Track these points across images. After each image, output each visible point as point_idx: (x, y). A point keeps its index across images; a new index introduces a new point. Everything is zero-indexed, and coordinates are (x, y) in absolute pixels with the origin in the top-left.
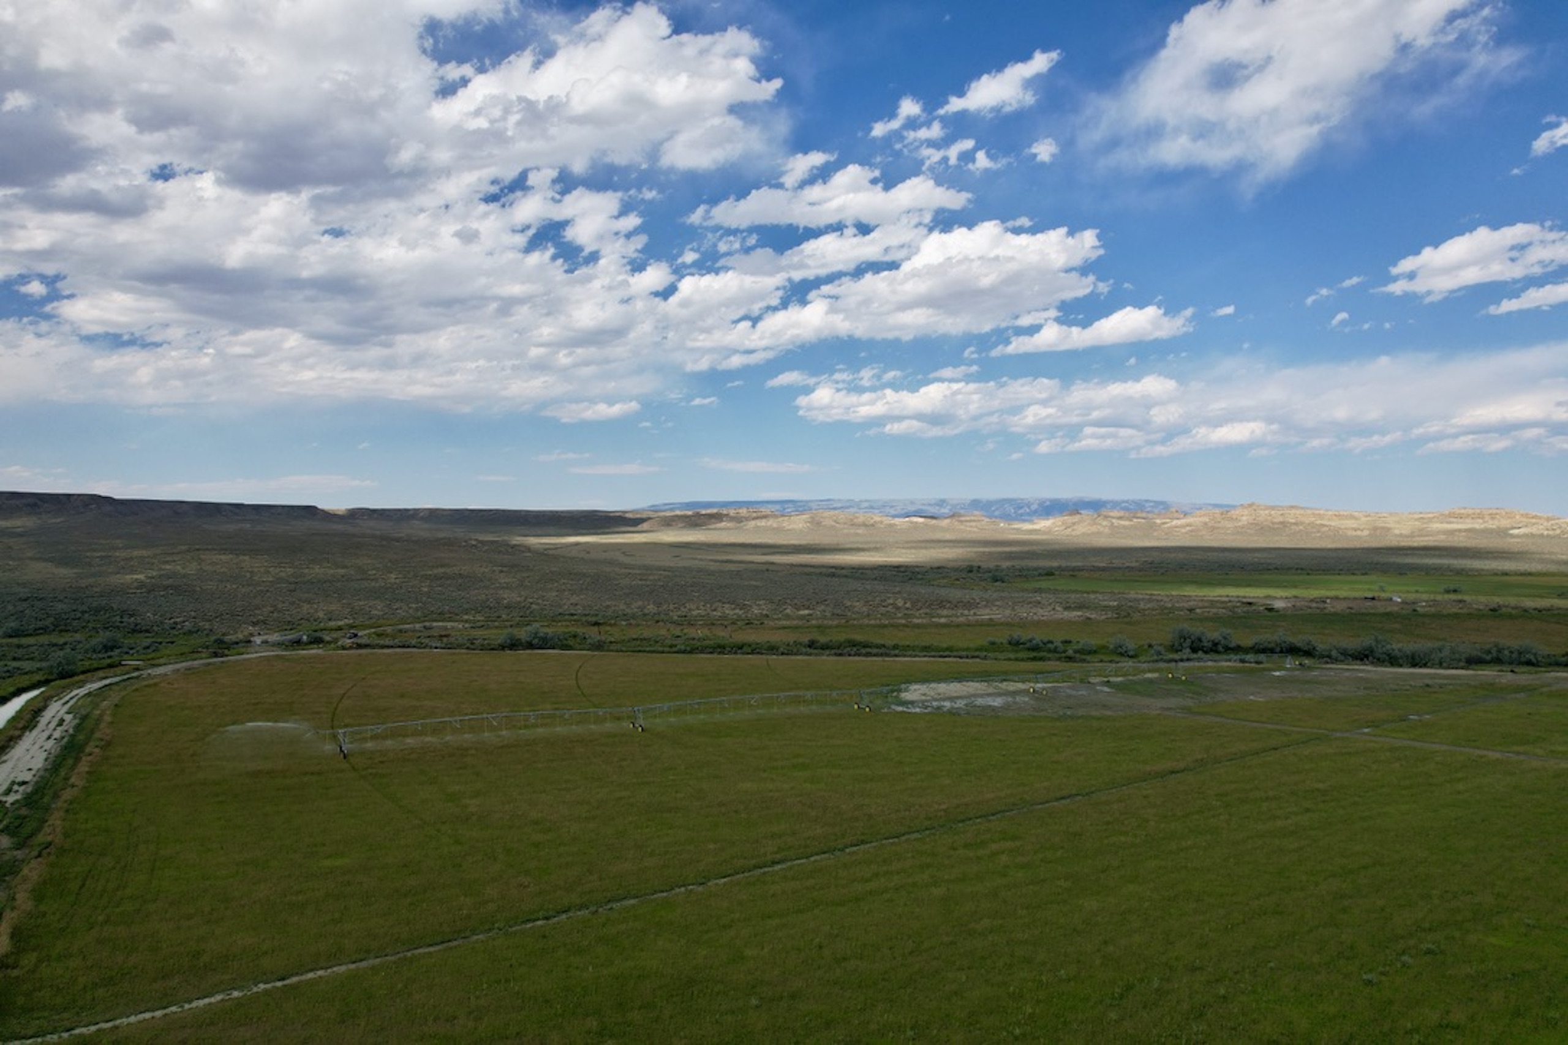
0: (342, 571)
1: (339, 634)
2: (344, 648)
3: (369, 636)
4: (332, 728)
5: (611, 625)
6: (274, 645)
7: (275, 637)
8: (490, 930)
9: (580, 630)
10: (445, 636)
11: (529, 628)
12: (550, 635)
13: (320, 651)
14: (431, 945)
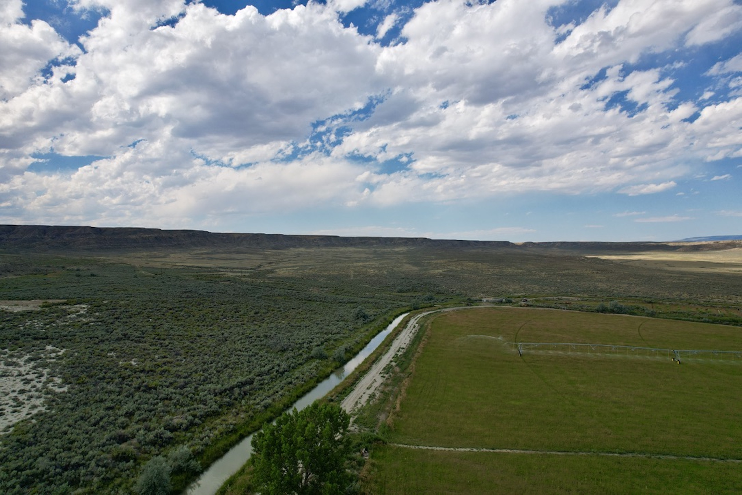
0: (520, 271)
1: (519, 299)
2: (521, 306)
3: (532, 301)
4: (515, 342)
5: (659, 304)
6: (491, 303)
7: (491, 299)
8: (589, 452)
9: (641, 305)
10: (568, 304)
11: (612, 302)
12: (624, 307)
13: (510, 307)
14: (559, 451)
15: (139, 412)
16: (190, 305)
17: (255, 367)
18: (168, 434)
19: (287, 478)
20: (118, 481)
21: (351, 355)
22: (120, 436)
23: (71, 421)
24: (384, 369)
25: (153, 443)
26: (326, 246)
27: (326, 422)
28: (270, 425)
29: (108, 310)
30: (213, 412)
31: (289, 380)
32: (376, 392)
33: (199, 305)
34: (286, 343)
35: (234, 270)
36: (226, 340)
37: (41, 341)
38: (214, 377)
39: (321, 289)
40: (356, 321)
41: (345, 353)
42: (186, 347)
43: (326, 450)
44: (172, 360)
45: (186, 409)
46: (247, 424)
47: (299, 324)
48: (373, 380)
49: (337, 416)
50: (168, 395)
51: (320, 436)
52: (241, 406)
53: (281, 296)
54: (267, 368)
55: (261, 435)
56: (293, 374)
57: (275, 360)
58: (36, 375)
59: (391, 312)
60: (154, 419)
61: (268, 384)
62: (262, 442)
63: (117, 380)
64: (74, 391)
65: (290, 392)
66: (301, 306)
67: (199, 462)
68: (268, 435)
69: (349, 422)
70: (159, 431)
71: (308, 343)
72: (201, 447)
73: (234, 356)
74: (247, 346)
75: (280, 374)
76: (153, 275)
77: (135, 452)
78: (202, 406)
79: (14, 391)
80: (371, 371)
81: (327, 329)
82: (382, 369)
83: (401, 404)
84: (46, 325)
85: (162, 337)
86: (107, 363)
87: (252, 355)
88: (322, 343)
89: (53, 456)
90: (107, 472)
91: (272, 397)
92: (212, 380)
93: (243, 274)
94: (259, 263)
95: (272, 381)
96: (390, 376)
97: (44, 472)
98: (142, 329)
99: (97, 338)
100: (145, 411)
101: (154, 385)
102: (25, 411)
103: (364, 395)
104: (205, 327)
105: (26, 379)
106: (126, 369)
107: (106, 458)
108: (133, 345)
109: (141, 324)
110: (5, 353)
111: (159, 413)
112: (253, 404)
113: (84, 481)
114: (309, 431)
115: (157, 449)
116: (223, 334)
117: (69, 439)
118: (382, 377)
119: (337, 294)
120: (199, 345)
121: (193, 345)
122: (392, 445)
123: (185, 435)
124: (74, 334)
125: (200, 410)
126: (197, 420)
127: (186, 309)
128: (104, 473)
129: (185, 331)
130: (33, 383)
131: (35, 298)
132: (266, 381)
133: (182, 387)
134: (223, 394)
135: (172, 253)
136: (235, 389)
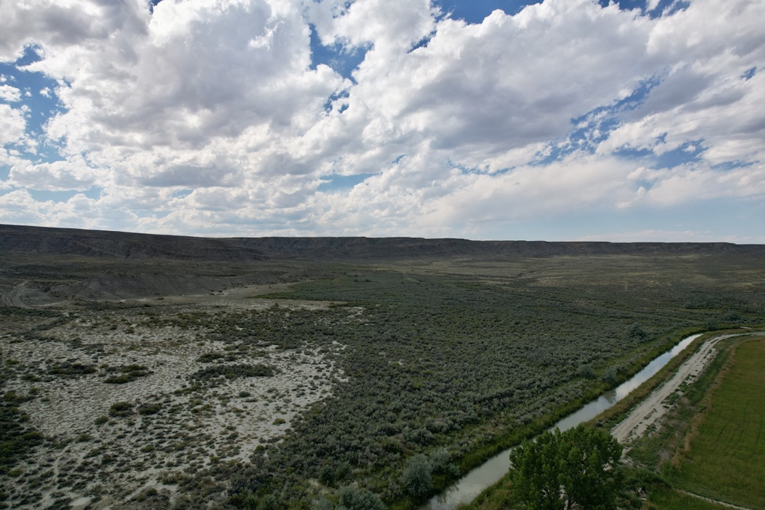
15: (405, 410)
16: (452, 312)
17: (515, 379)
18: (430, 434)
19: (547, 501)
20: (387, 469)
21: (625, 378)
22: (389, 429)
23: (351, 409)
24: (668, 398)
25: (417, 441)
26: (594, 253)
27: (593, 449)
28: (530, 442)
29: (379, 312)
30: (472, 419)
31: (551, 397)
32: (655, 424)
33: (460, 312)
34: (548, 357)
35: (494, 278)
36: (486, 349)
37: (329, 336)
38: (474, 385)
39: (589, 301)
40: (631, 339)
41: (617, 374)
42: (447, 352)
43: (593, 480)
44: (435, 363)
45: (446, 413)
46: (505, 436)
47: (563, 338)
48: (652, 409)
49: (606, 444)
50: (430, 397)
51: (586, 463)
52: (500, 418)
53: (544, 307)
54: (528, 382)
55: (520, 451)
56: (556, 391)
57: (537, 374)
58: (326, 365)
59: (677, 331)
60: (418, 418)
61: (528, 398)
62: (521, 458)
63: (386, 378)
64: (353, 383)
65: (552, 410)
66: (566, 318)
67: (458, 467)
68: (528, 452)
69: (620, 454)
70: (422, 430)
71: (573, 359)
72: (460, 453)
73: (493, 366)
74: (507, 357)
75: (541, 390)
76: (417, 281)
77: (402, 446)
78: (461, 412)
79: (311, 376)
80: (649, 399)
81: (595, 346)
82: (665, 397)
83: (691, 444)
84: (332, 323)
85: (426, 341)
86: (378, 361)
87: (512, 367)
88: (590, 361)
89: (338, 436)
90: (379, 459)
91: (533, 413)
92: (472, 387)
93: (503, 283)
94: (519, 271)
95: (533, 396)
96: (676, 407)
97: (333, 448)
98: (408, 332)
99: (371, 337)
100: (410, 410)
101: (418, 386)
102: (319, 394)
103: (640, 425)
104: (466, 335)
105: (318, 368)
106: (394, 368)
107: (377, 447)
108: (400, 346)
109: (407, 328)
110: (305, 344)
111: (422, 413)
112: (513, 417)
113: (361, 463)
114: (572, 455)
115: (420, 447)
116: (483, 343)
117: (350, 424)
118: (664, 407)
119: (607, 307)
120: (459, 351)
121: (454, 352)
122: (678, 491)
123: (445, 438)
124: (353, 332)
125: (460, 415)
126: (456, 425)
127: (448, 316)
128: (377, 460)
129: (447, 337)
130: (324, 371)
131: (325, 299)
132: (526, 396)
133: (444, 391)
134: (482, 403)
135: (435, 261)
136: (494, 399)
